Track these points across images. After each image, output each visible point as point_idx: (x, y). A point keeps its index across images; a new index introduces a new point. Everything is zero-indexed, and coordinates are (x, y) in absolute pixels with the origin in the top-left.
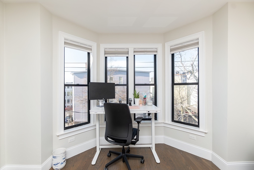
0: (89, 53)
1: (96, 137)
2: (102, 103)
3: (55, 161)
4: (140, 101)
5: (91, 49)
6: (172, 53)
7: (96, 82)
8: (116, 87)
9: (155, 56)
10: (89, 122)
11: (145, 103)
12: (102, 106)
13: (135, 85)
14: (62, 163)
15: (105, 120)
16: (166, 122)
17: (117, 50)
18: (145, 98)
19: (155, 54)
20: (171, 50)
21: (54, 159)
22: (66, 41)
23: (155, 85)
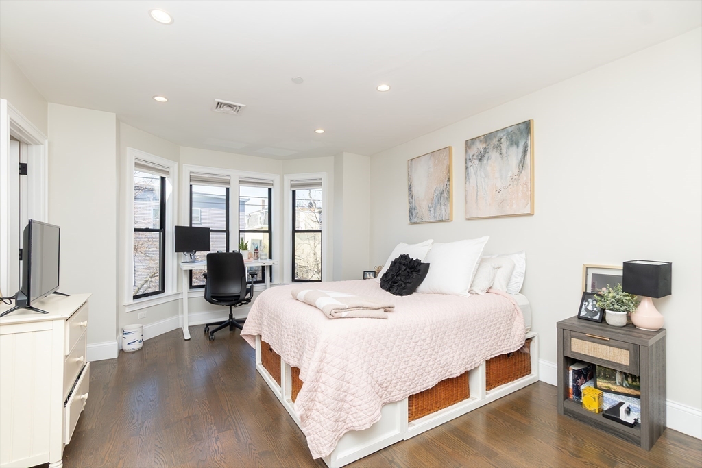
3: (130, 339)
4: (250, 254)
5: (168, 173)
6: (294, 189)
9: (270, 190)
10: (163, 290)
11: (257, 257)
13: (240, 231)
14: (140, 342)
16: (285, 282)
17: (211, 176)
18: (256, 250)
19: (270, 187)
20: (292, 186)
21: (126, 336)
22: (136, 161)
23: (269, 231)
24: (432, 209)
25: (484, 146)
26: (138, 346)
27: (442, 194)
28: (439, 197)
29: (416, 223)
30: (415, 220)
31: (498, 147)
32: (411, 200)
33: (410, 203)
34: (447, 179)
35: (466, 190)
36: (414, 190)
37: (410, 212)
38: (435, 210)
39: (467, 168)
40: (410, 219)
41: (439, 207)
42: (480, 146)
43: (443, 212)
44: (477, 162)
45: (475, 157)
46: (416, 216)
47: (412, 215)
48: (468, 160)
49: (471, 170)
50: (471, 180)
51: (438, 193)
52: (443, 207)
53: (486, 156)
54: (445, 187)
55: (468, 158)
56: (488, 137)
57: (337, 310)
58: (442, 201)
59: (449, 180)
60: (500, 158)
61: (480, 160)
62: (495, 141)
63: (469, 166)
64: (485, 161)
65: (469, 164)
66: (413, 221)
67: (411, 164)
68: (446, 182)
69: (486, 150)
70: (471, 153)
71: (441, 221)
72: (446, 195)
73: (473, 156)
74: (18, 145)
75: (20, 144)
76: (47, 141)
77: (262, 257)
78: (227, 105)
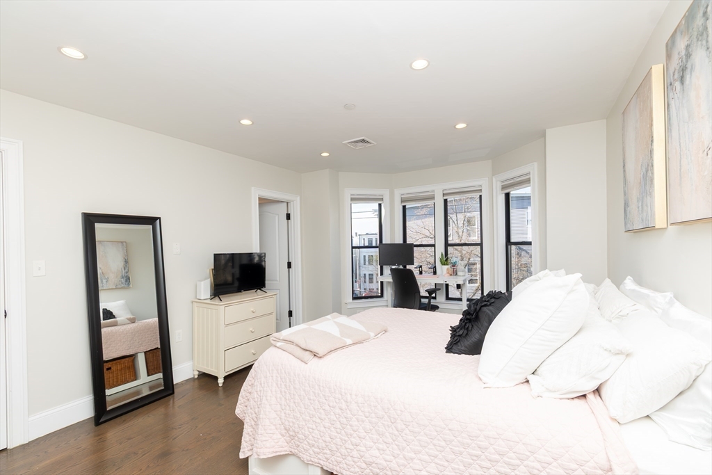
0: (380, 205)
4: (448, 269)
5: (382, 199)
6: (507, 191)
7: (388, 242)
8: (415, 248)
9: (481, 197)
10: (382, 295)
11: (455, 273)
13: (447, 245)
17: (418, 195)
18: (454, 265)
19: (480, 194)
22: (353, 197)
23: (481, 245)
24: (640, 205)
25: (686, 40)
27: (647, 172)
28: (645, 178)
30: (629, 225)
31: (703, 33)
32: (625, 188)
33: (625, 193)
34: (651, 138)
36: (627, 168)
37: (625, 210)
39: (668, 106)
40: (625, 224)
41: (645, 199)
42: (681, 45)
43: (649, 209)
44: (678, 86)
45: (676, 75)
47: (626, 215)
48: (669, 88)
49: (673, 109)
50: (673, 133)
51: (644, 169)
52: (649, 199)
53: (689, 64)
54: (649, 155)
55: (669, 82)
56: (690, 15)
58: (647, 188)
59: (652, 141)
60: (707, 60)
61: (682, 80)
62: (699, 19)
63: (670, 100)
64: (687, 79)
65: (671, 95)
66: (627, 228)
67: (624, 121)
68: (650, 146)
69: (687, 51)
70: (671, 69)
71: (647, 228)
72: (650, 174)
73: (674, 73)
74: (286, 204)
75: (287, 203)
76: (299, 198)
77: (459, 273)
78: (357, 142)
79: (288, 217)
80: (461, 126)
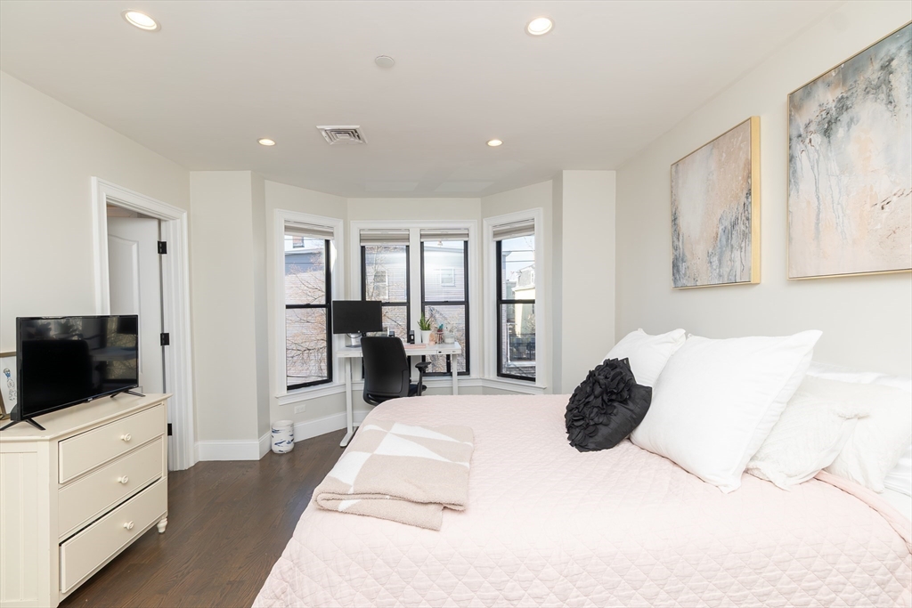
0: (327, 242)
1: (346, 409)
2: (355, 339)
3: (277, 438)
4: (431, 335)
5: (332, 234)
6: (498, 239)
7: (342, 299)
9: (466, 243)
10: (330, 379)
11: (441, 340)
12: (356, 346)
13: (424, 303)
14: (289, 443)
15: (363, 377)
16: (486, 377)
17: (385, 232)
18: (440, 330)
19: (466, 239)
20: (496, 234)
21: (273, 434)
22: (287, 224)
23: (466, 303)
24: (715, 259)
25: (838, 93)
26: (286, 448)
27: (734, 225)
28: (729, 232)
29: (684, 289)
30: (684, 281)
31: (882, 87)
32: (676, 243)
33: (675, 248)
34: (745, 192)
35: (788, 212)
36: (682, 222)
37: (675, 266)
38: (720, 261)
39: (791, 159)
40: (675, 280)
41: (728, 253)
42: (827, 97)
43: (738, 264)
44: (817, 139)
45: (813, 127)
46: (685, 275)
47: (678, 271)
48: (795, 139)
49: (803, 162)
50: (802, 187)
51: (727, 223)
52: (737, 254)
53: (845, 117)
54: (741, 209)
55: (795, 133)
56: (849, 69)
57: (329, 496)
58: (734, 242)
59: (749, 193)
60: (888, 115)
61: (827, 132)
62: (872, 73)
63: (797, 153)
64: (840, 132)
65: (798, 147)
66: (680, 284)
67: (677, 172)
68: (743, 199)
69: (843, 105)
70: (801, 120)
71: (733, 284)
72: (743, 228)
73: (807, 126)
74: (155, 223)
75: (160, 221)
76: (185, 215)
77: (447, 340)
78: (339, 132)
79: (162, 248)
80: (495, 143)
